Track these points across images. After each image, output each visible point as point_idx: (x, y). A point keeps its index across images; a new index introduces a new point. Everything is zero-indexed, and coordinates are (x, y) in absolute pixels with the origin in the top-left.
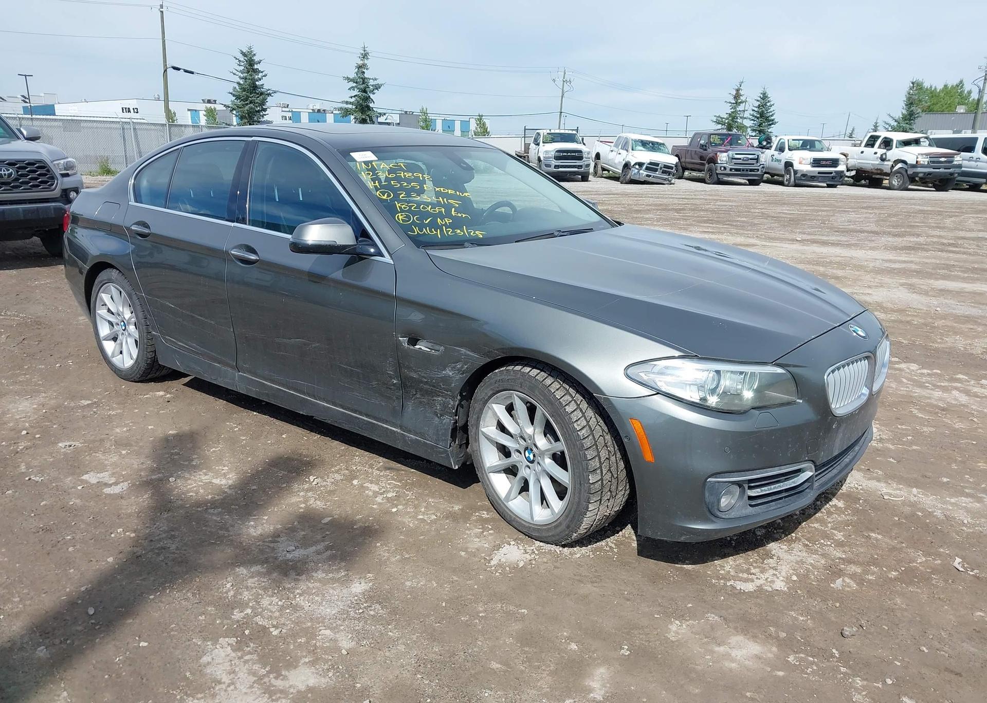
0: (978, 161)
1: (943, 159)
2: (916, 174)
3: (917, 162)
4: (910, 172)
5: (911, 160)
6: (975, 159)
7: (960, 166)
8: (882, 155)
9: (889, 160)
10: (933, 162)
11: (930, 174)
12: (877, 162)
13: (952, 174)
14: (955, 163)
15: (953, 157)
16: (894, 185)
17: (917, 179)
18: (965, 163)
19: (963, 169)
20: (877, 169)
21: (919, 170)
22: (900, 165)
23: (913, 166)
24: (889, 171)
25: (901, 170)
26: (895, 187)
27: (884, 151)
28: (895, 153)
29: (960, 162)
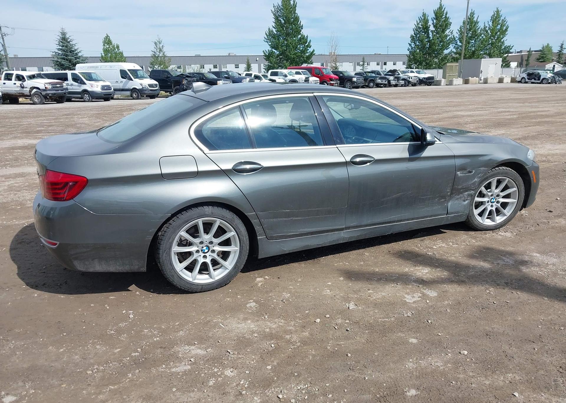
0: (72, 86)
1: (58, 86)
2: (48, 94)
3: (46, 88)
4: (44, 93)
5: (42, 87)
6: (70, 84)
7: (67, 89)
8: (21, 85)
9: (26, 88)
10: (53, 87)
11: (55, 94)
12: (19, 89)
13: (65, 93)
14: (64, 87)
15: (62, 84)
16: (36, 102)
17: (48, 97)
18: (69, 87)
19: (69, 90)
20: (20, 93)
21: (48, 92)
22: (35, 90)
23: (44, 90)
24: (29, 94)
25: (36, 93)
26: (37, 103)
27: (21, 82)
28: (29, 84)
29: (66, 87)
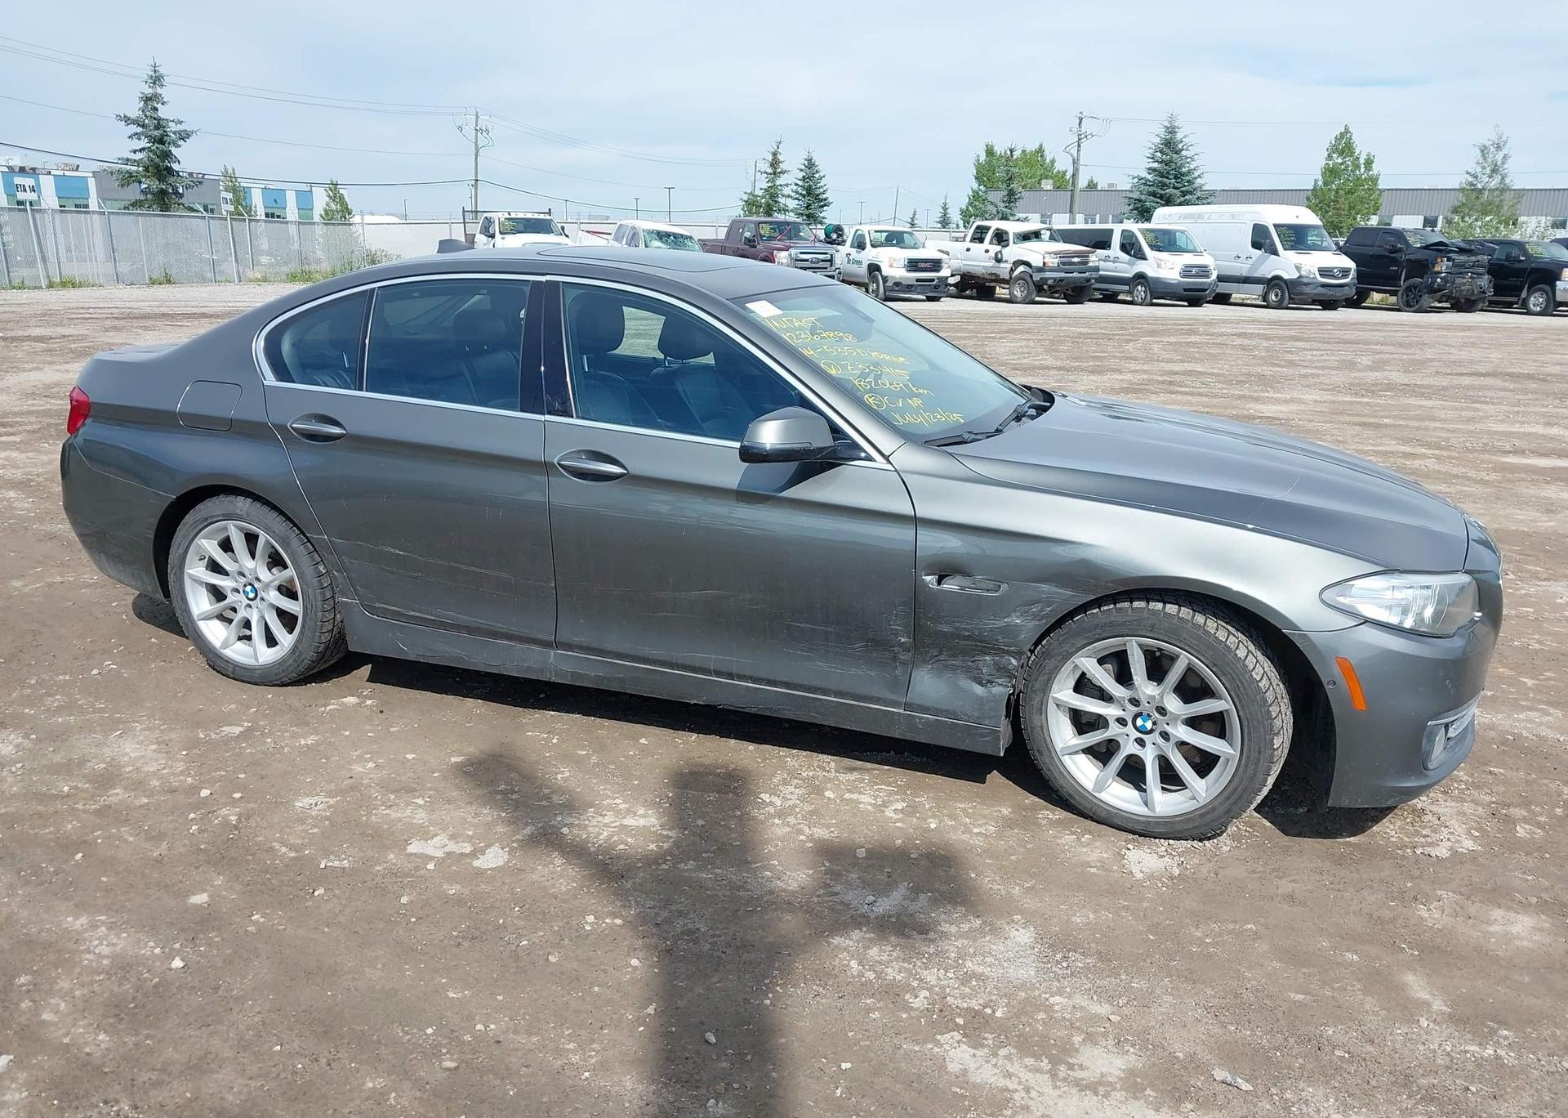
0: (1117, 262)
1: (1076, 260)
2: (1044, 280)
3: (1044, 264)
4: (1037, 277)
5: (1037, 262)
6: (1112, 259)
7: (1097, 269)
8: (996, 254)
9: (1006, 261)
10: (1064, 264)
11: (1061, 280)
12: (991, 265)
13: (1088, 280)
14: (1090, 264)
15: (1088, 257)
16: (1017, 297)
17: (1045, 287)
18: (1102, 264)
19: (1101, 273)
20: (991, 274)
21: (1048, 275)
22: (1021, 268)
23: (1040, 270)
24: (1007, 277)
25: (1023, 275)
26: (1018, 300)
27: (998, 248)
28: (1013, 252)
29: (1097, 264)
